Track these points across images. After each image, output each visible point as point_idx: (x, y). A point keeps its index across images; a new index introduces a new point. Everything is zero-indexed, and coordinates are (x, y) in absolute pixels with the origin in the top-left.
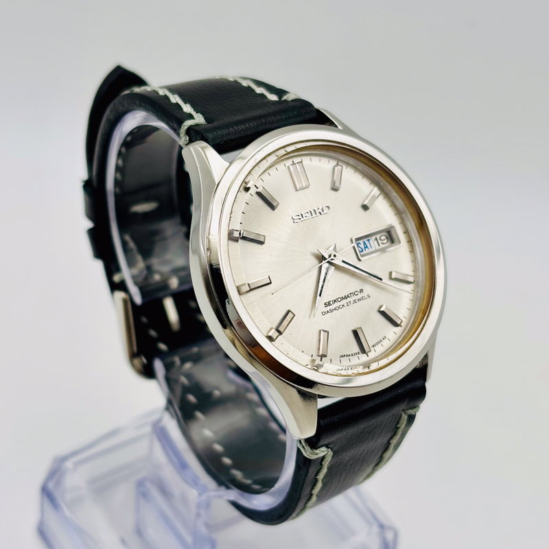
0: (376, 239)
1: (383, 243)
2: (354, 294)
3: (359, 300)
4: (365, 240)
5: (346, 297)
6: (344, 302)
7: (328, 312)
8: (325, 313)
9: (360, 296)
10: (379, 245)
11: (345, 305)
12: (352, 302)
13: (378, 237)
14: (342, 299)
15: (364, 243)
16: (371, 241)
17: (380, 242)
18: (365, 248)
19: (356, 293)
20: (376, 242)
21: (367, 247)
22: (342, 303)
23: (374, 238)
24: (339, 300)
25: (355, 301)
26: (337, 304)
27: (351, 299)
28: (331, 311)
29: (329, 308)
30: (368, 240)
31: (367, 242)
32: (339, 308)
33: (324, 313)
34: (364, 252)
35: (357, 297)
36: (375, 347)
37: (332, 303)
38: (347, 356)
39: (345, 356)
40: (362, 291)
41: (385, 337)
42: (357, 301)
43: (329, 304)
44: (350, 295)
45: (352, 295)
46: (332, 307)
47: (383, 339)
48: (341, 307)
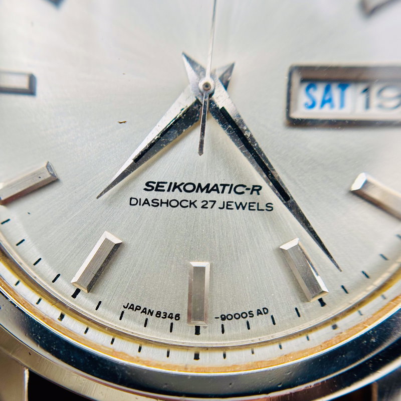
2: (233, 189)
3: (240, 206)
5: (208, 189)
6: (201, 196)
7: (146, 202)
8: (138, 202)
9: (246, 198)
11: (199, 204)
12: (219, 204)
14: (199, 188)
19: (239, 190)
22: (191, 197)
24: (190, 188)
25: (227, 206)
26: (178, 195)
27: (219, 197)
28: (156, 203)
29: (153, 195)
32: (179, 203)
33: (134, 202)
35: (238, 199)
36: (226, 322)
37: (166, 187)
38: (144, 311)
39: (138, 308)
40: (257, 189)
41: (265, 311)
42: (233, 206)
43: (159, 187)
44: (221, 188)
45: (227, 188)
46: (164, 196)
47: (259, 313)
48: (184, 204)
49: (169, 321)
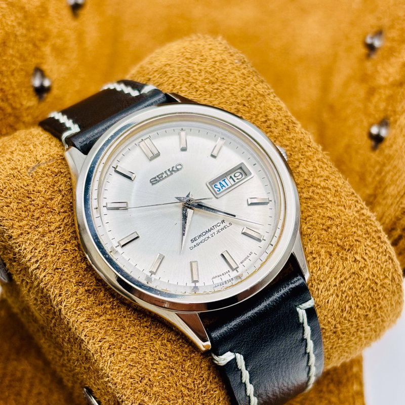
0: (231, 177)
1: (238, 179)
2: (216, 226)
3: (222, 229)
4: (221, 181)
5: (210, 230)
6: (209, 234)
7: (195, 246)
8: (193, 247)
9: (222, 226)
10: (234, 181)
11: (210, 236)
12: (216, 233)
13: (232, 175)
14: (206, 232)
15: (220, 183)
16: (226, 181)
17: (235, 179)
18: (222, 187)
19: (218, 225)
20: (231, 180)
21: (223, 186)
22: (207, 235)
23: (229, 177)
24: (204, 234)
25: (218, 231)
26: (202, 238)
27: (215, 231)
28: (198, 244)
29: (195, 243)
30: (224, 180)
31: (223, 183)
32: (204, 240)
33: (191, 248)
34: (222, 191)
35: (220, 228)
36: (243, 263)
37: (197, 238)
38: (218, 276)
39: (216, 277)
40: (223, 221)
41: (251, 253)
42: (220, 230)
43: (195, 239)
44: (213, 228)
45: (215, 227)
46: (199, 241)
47: (250, 255)
48: (206, 239)
49: (227, 274)
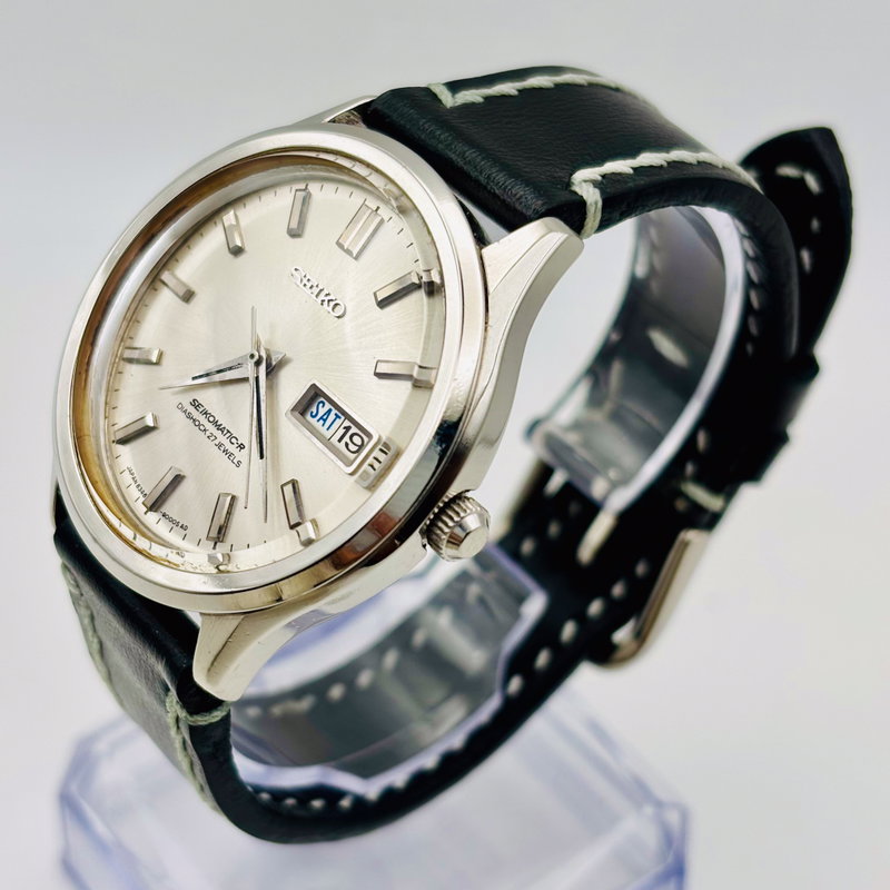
0: (348, 429)
1: (347, 445)
2: (231, 437)
3: (225, 451)
4: (334, 411)
5: (219, 427)
6: (211, 428)
7: (185, 412)
8: (182, 408)
9: (232, 449)
10: (340, 441)
11: (208, 433)
12: (217, 441)
13: (354, 430)
14: (215, 423)
15: (330, 411)
16: (338, 422)
17: (347, 439)
18: (321, 418)
19: (233, 440)
20: (342, 431)
21: (325, 421)
22: (209, 426)
23: (347, 423)
24: (211, 419)
25: (219, 445)
26: (202, 419)
27: (221, 438)
28: (189, 416)
29: (191, 409)
30: (337, 416)
31: (332, 416)
32: (199, 425)
33: (180, 407)
34: (313, 421)
35: (228, 446)
37: (201, 410)
40: (241, 447)
42: (223, 448)
43: (198, 406)
44: (225, 432)
45: (228, 435)
46: (196, 414)
48: (202, 427)
